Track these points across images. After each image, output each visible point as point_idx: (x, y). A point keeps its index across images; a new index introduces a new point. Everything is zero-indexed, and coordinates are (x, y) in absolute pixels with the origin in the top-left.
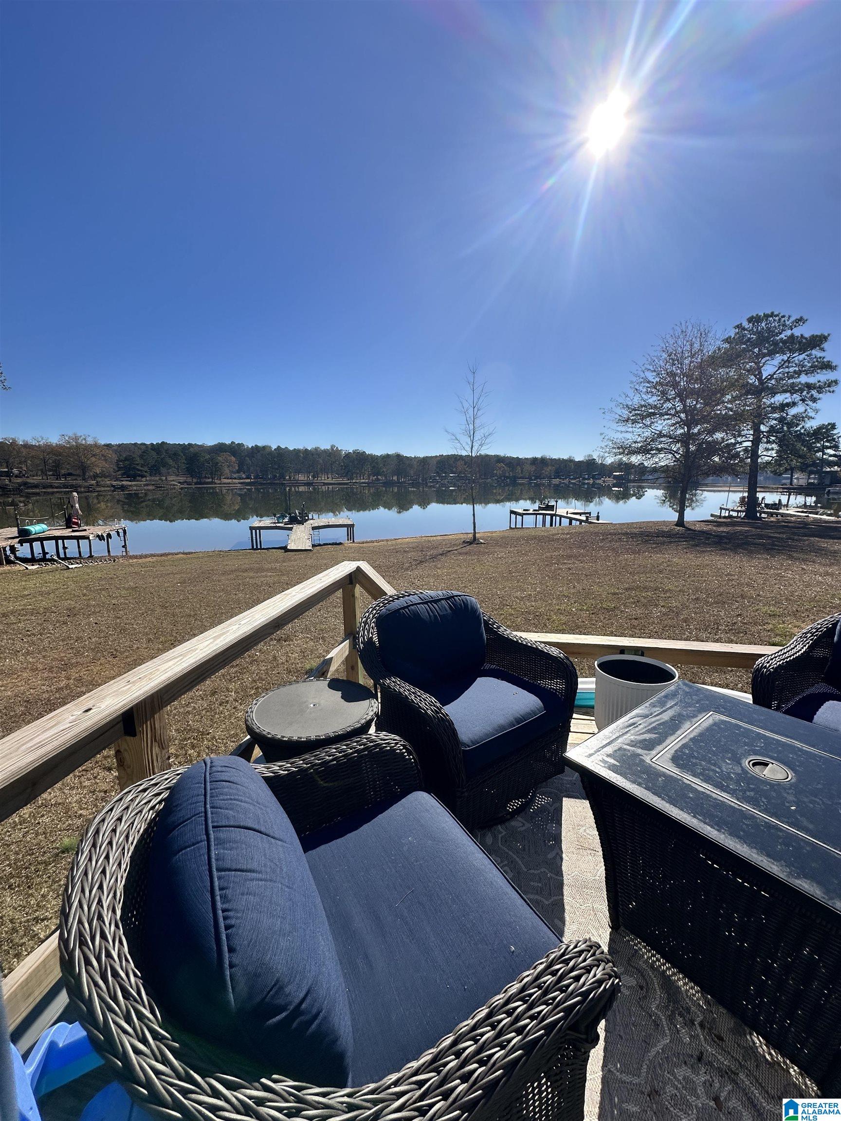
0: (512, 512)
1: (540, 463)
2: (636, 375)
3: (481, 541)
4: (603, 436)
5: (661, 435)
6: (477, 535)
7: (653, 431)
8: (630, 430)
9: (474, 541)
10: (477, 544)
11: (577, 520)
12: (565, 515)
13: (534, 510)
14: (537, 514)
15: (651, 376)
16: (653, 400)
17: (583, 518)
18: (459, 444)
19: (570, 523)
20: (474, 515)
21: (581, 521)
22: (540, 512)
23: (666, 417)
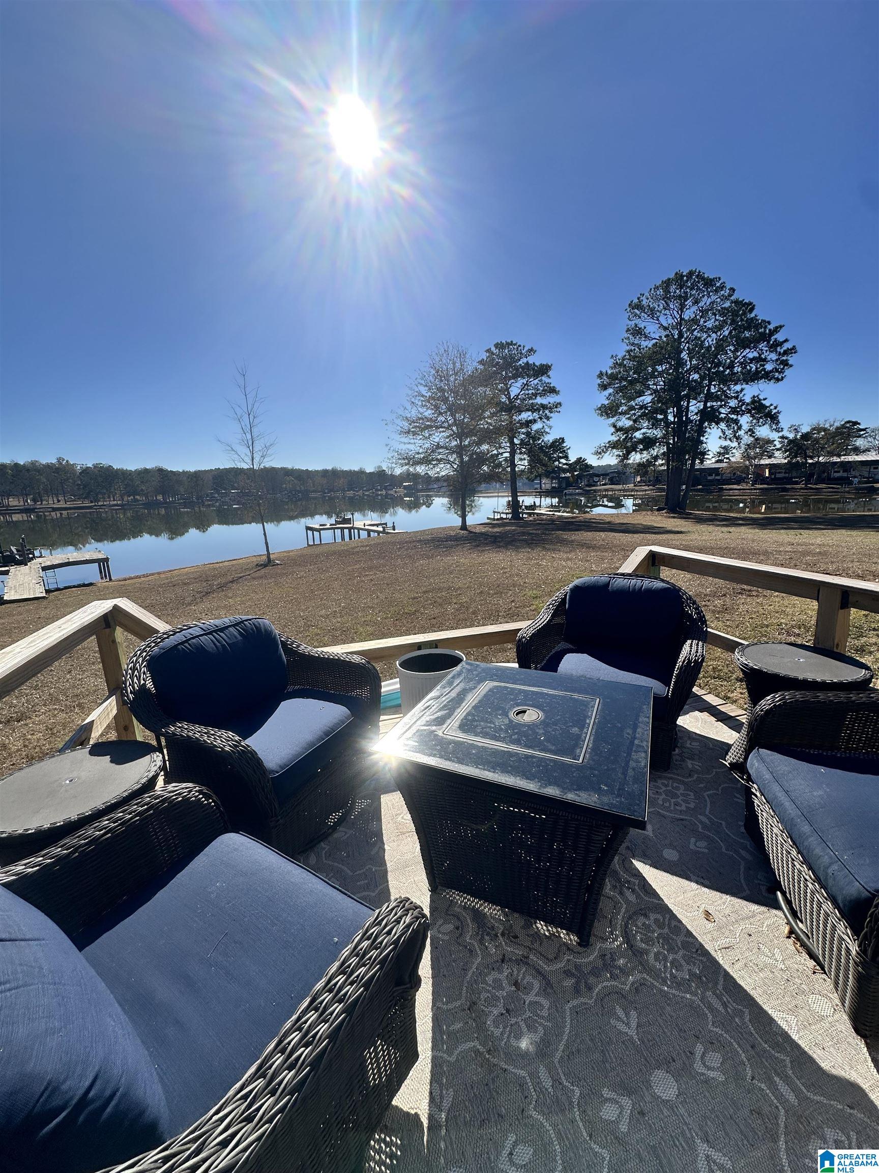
0: (308, 528)
1: (332, 475)
2: (411, 389)
3: (277, 562)
4: (388, 447)
5: (438, 446)
6: (271, 556)
7: (432, 442)
8: (412, 441)
9: (269, 562)
10: (273, 565)
11: (374, 531)
12: (363, 527)
13: (331, 525)
14: (334, 529)
15: (424, 390)
16: (428, 413)
17: (380, 529)
18: (236, 456)
19: (369, 535)
20: (265, 534)
21: (379, 532)
22: (338, 526)
23: (441, 429)
